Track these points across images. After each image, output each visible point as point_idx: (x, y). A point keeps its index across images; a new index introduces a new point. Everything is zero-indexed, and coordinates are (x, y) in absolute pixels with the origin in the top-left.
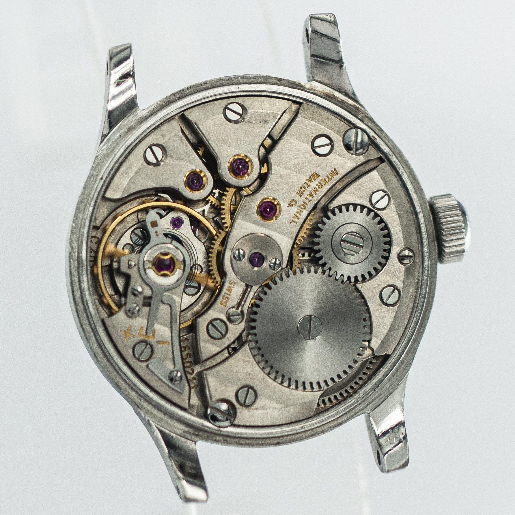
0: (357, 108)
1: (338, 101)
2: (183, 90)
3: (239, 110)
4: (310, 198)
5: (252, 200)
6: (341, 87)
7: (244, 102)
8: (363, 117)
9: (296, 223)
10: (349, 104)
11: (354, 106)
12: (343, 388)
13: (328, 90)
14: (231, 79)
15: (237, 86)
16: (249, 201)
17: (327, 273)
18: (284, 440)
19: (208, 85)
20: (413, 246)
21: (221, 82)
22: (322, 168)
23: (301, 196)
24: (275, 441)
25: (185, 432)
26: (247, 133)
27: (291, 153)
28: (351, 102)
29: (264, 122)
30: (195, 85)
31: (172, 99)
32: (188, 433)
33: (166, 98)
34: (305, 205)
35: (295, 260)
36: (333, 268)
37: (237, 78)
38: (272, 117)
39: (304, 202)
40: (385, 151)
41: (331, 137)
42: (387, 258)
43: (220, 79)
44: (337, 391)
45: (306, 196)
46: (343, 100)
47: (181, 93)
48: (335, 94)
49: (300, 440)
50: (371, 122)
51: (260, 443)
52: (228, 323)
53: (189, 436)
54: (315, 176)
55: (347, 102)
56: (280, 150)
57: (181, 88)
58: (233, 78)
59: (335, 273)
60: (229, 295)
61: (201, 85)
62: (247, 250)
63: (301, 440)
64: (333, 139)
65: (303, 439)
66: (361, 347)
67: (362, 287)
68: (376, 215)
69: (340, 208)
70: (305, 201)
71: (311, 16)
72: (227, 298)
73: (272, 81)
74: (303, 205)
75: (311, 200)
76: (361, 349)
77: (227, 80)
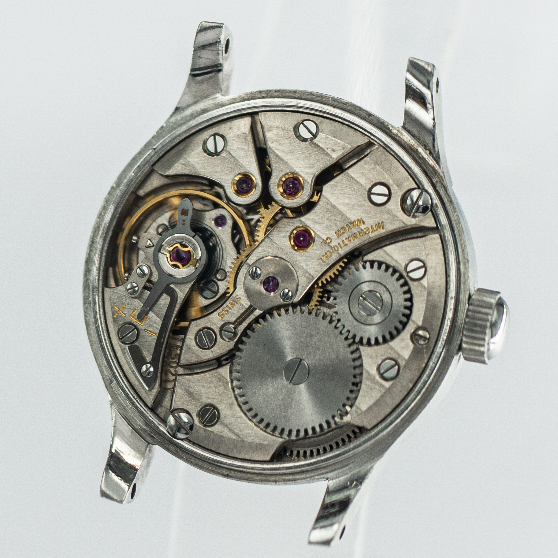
0: (435, 171)
1: (419, 156)
2: (270, 91)
3: (314, 129)
4: (347, 242)
5: (289, 224)
6: (427, 144)
7: (321, 123)
8: (437, 181)
9: (324, 262)
10: (429, 164)
11: (433, 168)
12: (315, 446)
13: (412, 142)
14: (322, 97)
15: (321, 105)
16: (286, 223)
17: (334, 324)
18: (234, 475)
19: (297, 95)
20: (433, 329)
21: (311, 96)
22: (370, 217)
23: (338, 237)
24: (225, 472)
25: (142, 429)
26: (310, 155)
27: (345, 191)
28: (431, 162)
29: (331, 150)
30: (284, 91)
31: (256, 96)
32: (145, 431)
33: (252, 93)
34: (339, 247)
35: (313, 300)
36: (342, 320)
37: (327, 97)
38: (341, 148)
39: (339, 244)
40: (443, 223)
41: (391, 188)
42: (399, 332)
43: (311, 93)
44: (308, 447)
45: (344, 239)
46: (424, 158)
47: (268, 94)
48: (418, 149)
49: (250, 480)
50: (444, 190)
51: (210, 468)
52: (218, 336)
53: (144, 435)
54: (360, 223)
55: (428, 161)
56: (335, 184)
57: (270, 88)
58: (324, 96)
59: (343, 326)
60: (230, 309)
61: (290, 92)
62: (264, 272)
63: (252, 481)
64: (392, 191)
65: (253, 481)
67: (363, 350)
68: (406, 284)
69: (372, 263)
70: (341, 244)
72: (227, 311)
73: (361, 113)
74: (337, 247)
75: (347, 245)
77: (317, 97)
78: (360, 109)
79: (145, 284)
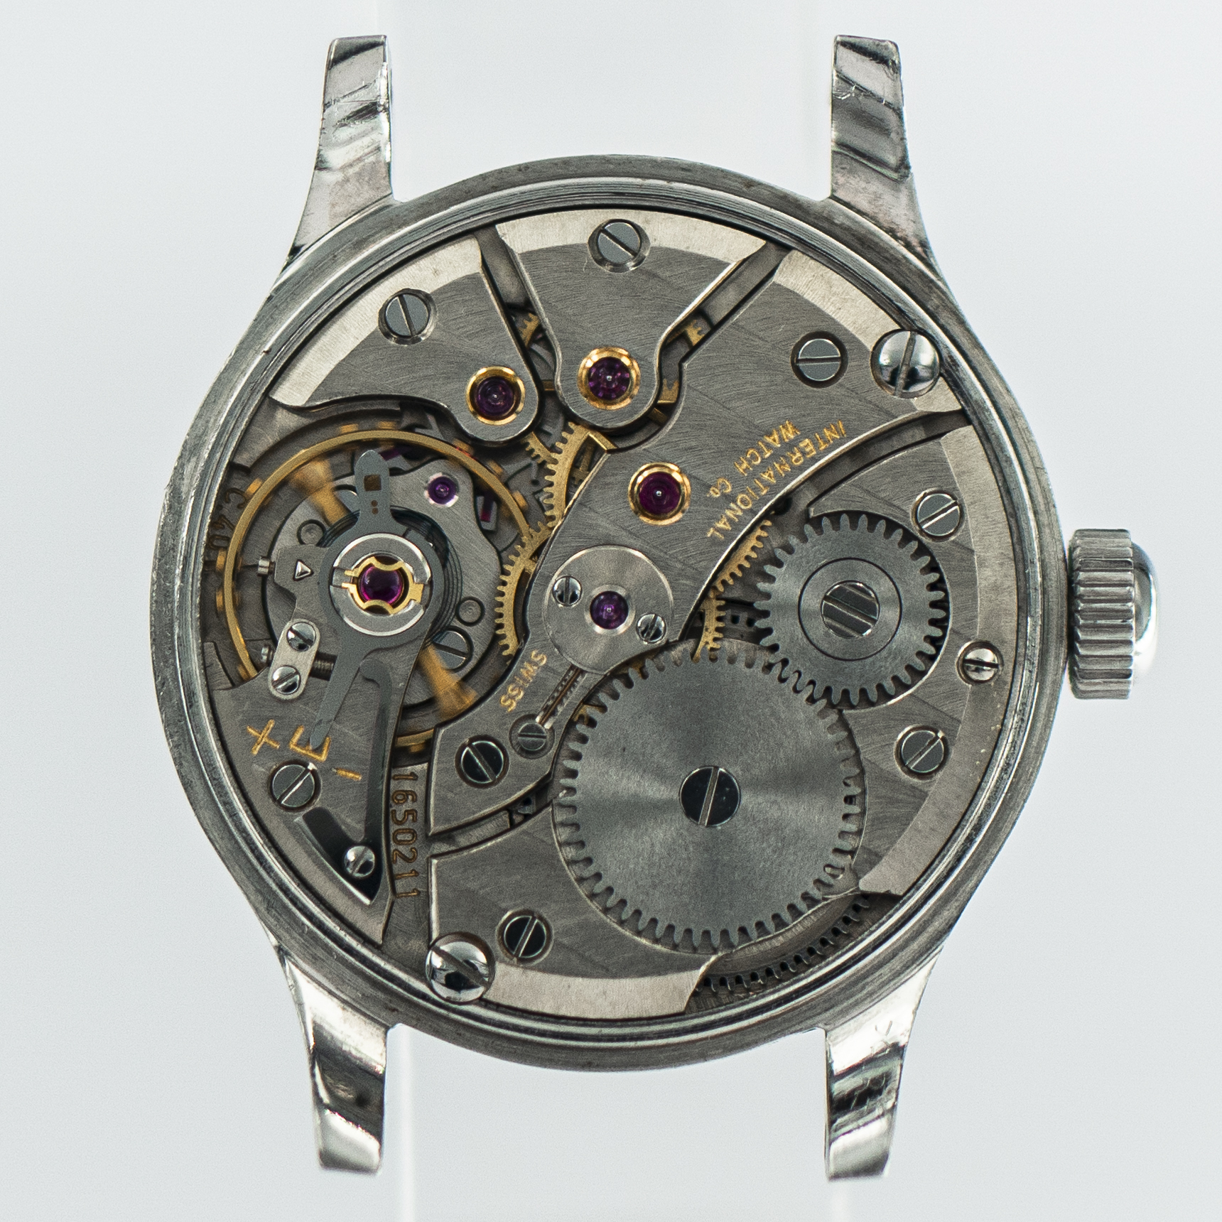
0: (926, 282)
2: (508, 171)
7: (647, 222)
8: (937, 306)
15: (639, 181)
16: (616, 465)
17: (776, 671)
20: (1003, 642)
22: (809, 415)
24: (582, 1058)
25: (366, 998)
26: (639, 298)
27: (738, 366)
31: (476, 187)
32: (375, 1001)
34: (752, 497)
35: (707, 630)
36: (792, 662)
42: (930, 660)
50: (955, 321)
52: (511, 750)
53: (374, 1010)
54: (788, 431)
56: (713, 354)
59: (797, 675)
64: (848, 347)
66: (829, 866)
67: (855, 718)
68: (922, 550)
69: (835, 518)
71: (839, 39)
73: (730, 183)
75: (769, 487)
76: (828, 870)
77: (619, 164)
78: (725, 174)
79: (313, 663)
